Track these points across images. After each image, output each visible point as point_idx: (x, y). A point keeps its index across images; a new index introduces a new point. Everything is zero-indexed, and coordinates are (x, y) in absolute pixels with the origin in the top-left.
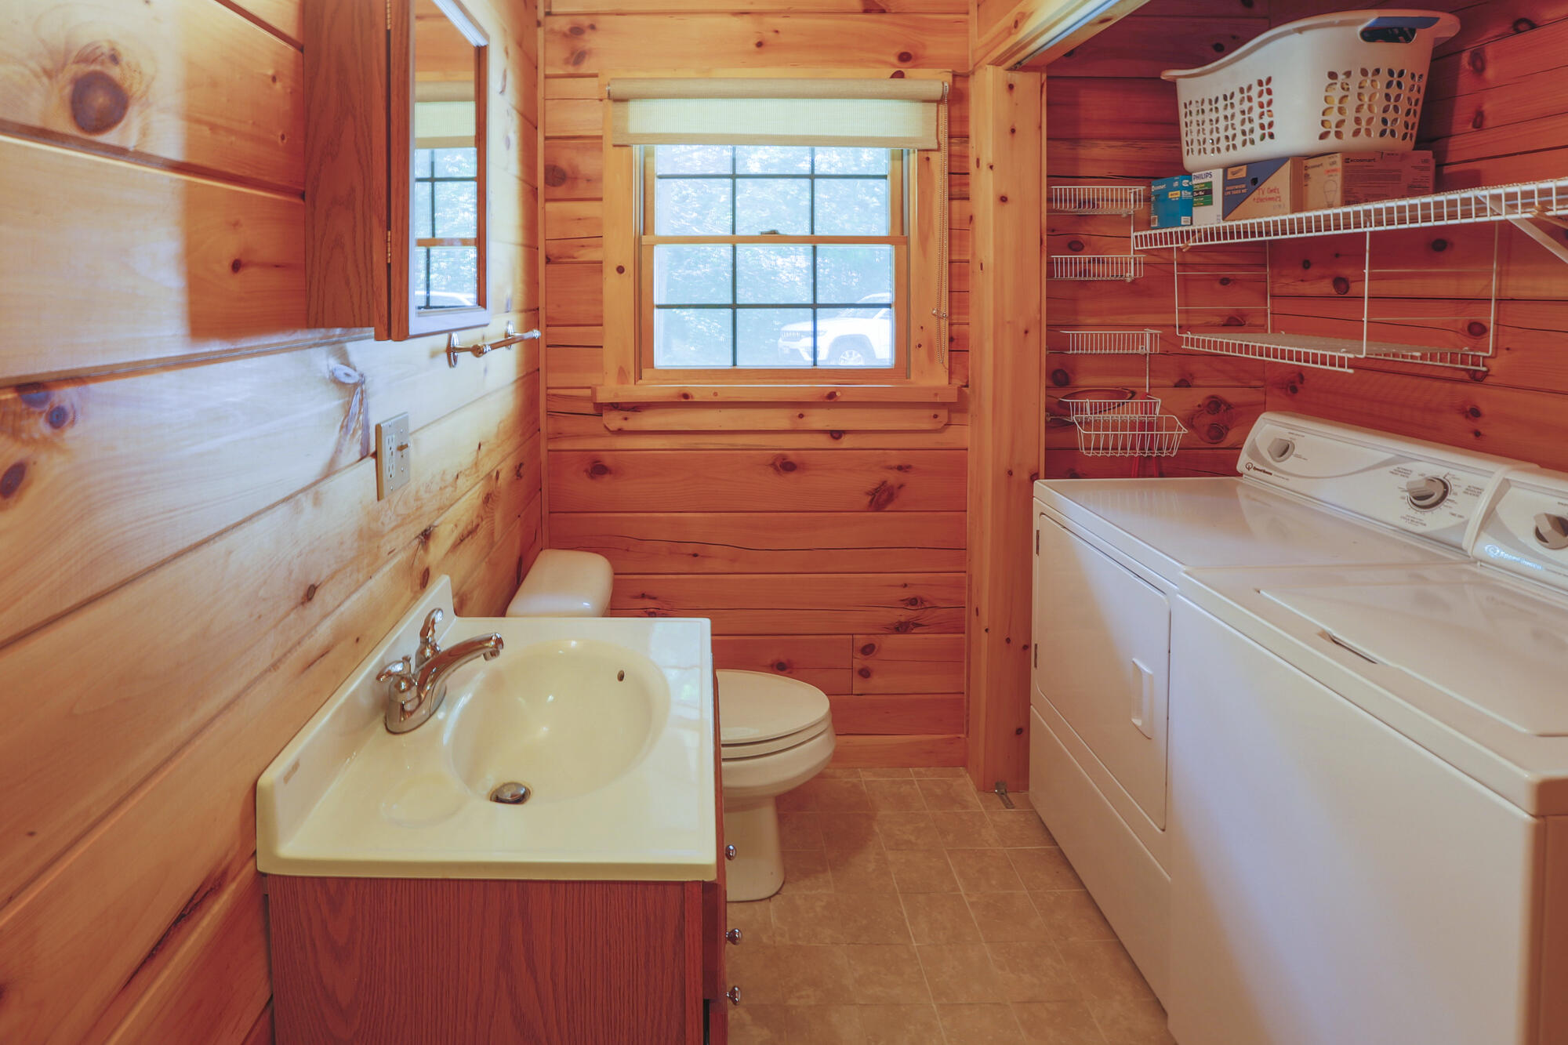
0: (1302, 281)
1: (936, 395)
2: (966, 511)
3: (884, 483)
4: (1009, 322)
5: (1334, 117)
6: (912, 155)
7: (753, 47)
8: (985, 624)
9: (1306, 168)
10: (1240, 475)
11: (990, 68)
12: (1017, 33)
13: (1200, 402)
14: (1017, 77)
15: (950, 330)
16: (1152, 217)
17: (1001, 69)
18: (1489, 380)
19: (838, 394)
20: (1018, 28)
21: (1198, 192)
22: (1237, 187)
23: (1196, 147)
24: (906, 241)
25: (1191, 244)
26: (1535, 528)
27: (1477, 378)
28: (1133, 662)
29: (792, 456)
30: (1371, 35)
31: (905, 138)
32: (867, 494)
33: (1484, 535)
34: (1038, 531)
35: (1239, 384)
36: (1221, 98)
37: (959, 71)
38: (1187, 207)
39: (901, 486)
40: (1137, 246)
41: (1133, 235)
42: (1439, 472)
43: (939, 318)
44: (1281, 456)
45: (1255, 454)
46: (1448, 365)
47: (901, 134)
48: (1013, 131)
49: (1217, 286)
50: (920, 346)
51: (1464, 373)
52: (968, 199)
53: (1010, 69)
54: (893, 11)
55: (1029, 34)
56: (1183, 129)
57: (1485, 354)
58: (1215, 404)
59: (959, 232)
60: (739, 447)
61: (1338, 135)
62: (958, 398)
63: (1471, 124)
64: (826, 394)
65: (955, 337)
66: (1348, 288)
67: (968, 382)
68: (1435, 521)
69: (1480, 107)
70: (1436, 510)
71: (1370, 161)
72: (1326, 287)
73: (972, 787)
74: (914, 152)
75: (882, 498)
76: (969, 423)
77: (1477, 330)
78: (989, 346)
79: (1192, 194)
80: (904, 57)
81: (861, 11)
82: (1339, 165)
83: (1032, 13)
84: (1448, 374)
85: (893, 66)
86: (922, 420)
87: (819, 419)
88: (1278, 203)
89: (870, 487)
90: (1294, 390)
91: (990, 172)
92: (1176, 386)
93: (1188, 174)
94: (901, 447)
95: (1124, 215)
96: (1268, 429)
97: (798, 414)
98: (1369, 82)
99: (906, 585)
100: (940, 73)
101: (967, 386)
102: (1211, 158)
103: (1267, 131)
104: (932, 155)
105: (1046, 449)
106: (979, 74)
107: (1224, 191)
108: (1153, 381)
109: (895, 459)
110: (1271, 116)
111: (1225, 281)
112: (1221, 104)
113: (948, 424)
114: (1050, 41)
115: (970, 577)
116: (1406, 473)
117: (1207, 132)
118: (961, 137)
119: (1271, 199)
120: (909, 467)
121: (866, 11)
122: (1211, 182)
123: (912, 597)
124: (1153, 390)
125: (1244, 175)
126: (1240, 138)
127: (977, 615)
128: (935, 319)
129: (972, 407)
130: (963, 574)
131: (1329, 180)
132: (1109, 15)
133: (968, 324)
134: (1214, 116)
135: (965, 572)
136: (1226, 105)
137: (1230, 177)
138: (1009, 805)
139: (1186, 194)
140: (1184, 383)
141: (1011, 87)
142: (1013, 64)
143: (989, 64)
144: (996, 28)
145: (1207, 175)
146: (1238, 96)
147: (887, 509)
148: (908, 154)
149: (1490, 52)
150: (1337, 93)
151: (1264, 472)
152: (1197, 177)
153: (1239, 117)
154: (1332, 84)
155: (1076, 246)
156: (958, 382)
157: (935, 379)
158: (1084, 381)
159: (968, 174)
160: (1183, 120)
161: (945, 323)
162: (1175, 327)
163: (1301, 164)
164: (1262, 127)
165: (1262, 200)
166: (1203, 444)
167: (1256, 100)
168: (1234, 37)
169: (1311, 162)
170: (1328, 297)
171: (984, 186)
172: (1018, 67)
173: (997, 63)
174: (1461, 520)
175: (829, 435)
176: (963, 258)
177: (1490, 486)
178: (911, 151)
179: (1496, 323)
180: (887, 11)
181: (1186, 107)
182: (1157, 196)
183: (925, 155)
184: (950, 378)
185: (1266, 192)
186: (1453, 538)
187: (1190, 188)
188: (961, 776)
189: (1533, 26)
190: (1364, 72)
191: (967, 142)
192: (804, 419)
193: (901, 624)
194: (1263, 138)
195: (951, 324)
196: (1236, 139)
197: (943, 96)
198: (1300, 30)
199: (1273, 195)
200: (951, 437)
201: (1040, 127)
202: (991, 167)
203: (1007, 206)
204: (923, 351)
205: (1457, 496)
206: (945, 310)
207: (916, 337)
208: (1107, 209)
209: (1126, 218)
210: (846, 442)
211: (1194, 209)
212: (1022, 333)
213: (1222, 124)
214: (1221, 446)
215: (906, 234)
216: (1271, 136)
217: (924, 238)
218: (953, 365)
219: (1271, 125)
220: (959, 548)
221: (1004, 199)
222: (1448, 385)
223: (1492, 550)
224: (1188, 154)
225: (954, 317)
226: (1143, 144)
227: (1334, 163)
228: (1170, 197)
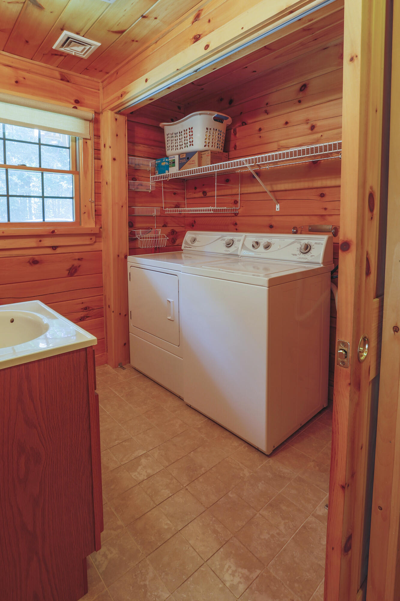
0: (194, 193)
1: (92, 230)
2: (102, 273)
3: (73, 265)
4: (117, 203)
5: (207, 141)
6: (80, 140)
7: (14, 83)
8: (113, 310)
9: (201, 155)
10: (182, 250)
11: (110, 111)
12: (122, 99)
13: (169, 231)
14: (118, 116)
15: (95, 207)
16: (156, 171)
17: (113, 112)
18: (239, 215)
19: (56, 231)
20: (123, 97)
21: (170, 163)
22: (183, 160)
23: (170, 148)
24: (78, 173)
25: (170, 178)
26: (252, 245)
27: (236, 215)
28: (168, 300)
29: (37, 258)
30: (216, 119)
31: (78, 133)
32: (67, 270)
33: (242, 250)
34: (130, 273)
35: (178, 225)
36: (178, 133)
37: (96, 111)
38: (167, 168)
39: (79, 266)
40: (152, 181)
41: (151, 177)
42: (231, 238)
43: (92, 203)
44: (194, 241)
45: (186, 243)
46: (230, 212)
47: (77, 131)
48: (117, 135)
49: (173, 195)
50: (85, 213)
51: (233, 214)
52: (100, 159)
53: (116, 113)
54: (72, 82)
55: (127, 99)
56: (166, 142)
57: (238, 208)
58: (173, 232)
59: (98, 170)
60: (14, 256)
61: (208, 146)
62: (99, 232)
63: (234, 148)
64: (51, 232)
65: (97, 210)
66: (206, 194)
67: (101, 226)
68: (232, 250)
69: (235, 144)
70: (232, 247)
71: (216, 153)
72: (201, 194)
73: (111, 368)
74: (81, 139)
75: (73, 271)
76: (102, 241)
77: (236, 202)
78: (110, 212)
79: (169, 163)
80: (77, 102)
81: (60, 79)
82: (210, 154)
83: (128, 92)
84: (230, 215)
85: (72, 104)
86: (86, 240)
87: (48, 242)
88: (195, 165)
89: (68, 267)
90: (193, 226)
91: (110, 149)
92: (163, 227)
93: (167, 157)
94: (79, 251)
95: (148, 170)
96: (189, 235)
97: (39, 240)
98: (215, 132)
99: (83, 303)
100: (90, 110)
101: (101, 228)
102: (174, 151)
103: (191, 143)
104: (88, 141)
105: (129, 249)
106: (105, 113)
107: (179, 161)
108: (158, 225)
109: (77, 256)
110: (192, 139)
111: (175, 194)
112: (178, 135)
113: (95, 242)
114: (132, 104)
115: (105, 296)
116: (224, 240)
117: (174, 143)
118: (98, 136)
119: (193, 163)
120: (82, 259)
121: (62, 80)
122: (175, 159)
123: (85, 307)
124: (157, 228)
125: (185, 157)
126: (184, 145)
127: (109, 308)
128: (90, 203)
129: (104, 235)
130: (102, 296)
131: (207, 158)
132: (153, 97)
133: (101, 205)
134: (176, 138)
135: (103, 295)
136: (180, 135)
137: (181, 157)
138: (124, 369)
139: (167, 163)
140: (165, 226)
141: (116, 119)
142: (118, 111)
143: (109, 110)
144: (112, 97)
145: (173, 157)
146: (183, 132)
147: (75, 275)
148: (79, 140)
149: (237, 129)
150: (208, 134)
151: (190, 247)
152: (170, 158)
153: (183, 139)
154: (207, 131)
155: (134, 179)
156: (98, 227)
157: (90, 224)
158: (138, 225)
159: (100, 150)
160: (166, 140)
161: (93, 204)
162: (163, 208)
163: (200, 153)
164: (190, 142)
165: (190, 164)
166: (171, 245)
167: (188, 134)
168: (176, 118)
169: (203, 153)
170: (202, 197)
171: (107, 155)
172: (119, 113)
173: (112, 110)
174: (236, 248)
175: (51, 248)
176: (99, 181)
177: (242, 238)
178: (80, 138)
179: (240, 200)
180: (70, 81)
181: (167, 135)
182: (157, 165)
183: (85, 141)
184: (96, 225)
185: (191, 161)
186: (235, 253)
187: (168, 162)
188: (107, 366)
189: (246, 124)
190: (214, 129)
191: (100, 138)
192: (42, 242)
193: (82, 318)
194: (190, 145)
195: (95, 205)
196: (183, 145)
197: (92, 119)
198: (200, 114)
199: (193, 162)
200: (96, 247)
201: (125, 135)
202: (110, 147)
203: (115, 162)
204: (86, 214)
205: (236, 243)
206: (93, 199)
207: (83, 210)
208: (143, 168)
209: (149, 171)
210: (59, 251)
211: (169, 168)
212: (121, 207)
213: (179, 141)
214: (175, 245)
215: (78, 170)
216: (193, 145)
217: (85, 172)
218: (96, 220)
219: (192, 141)
220: (100, 287)
221: (114, 159)
222: (230, 218)
223: (244, 253)
224: (168, 150)
225: (96, 202)
226: (153, 148)
227: (209, 153)
228: (162, 164)
